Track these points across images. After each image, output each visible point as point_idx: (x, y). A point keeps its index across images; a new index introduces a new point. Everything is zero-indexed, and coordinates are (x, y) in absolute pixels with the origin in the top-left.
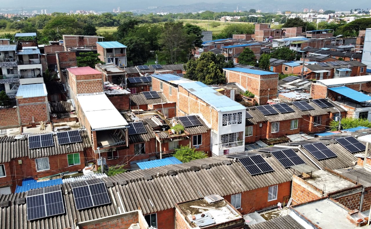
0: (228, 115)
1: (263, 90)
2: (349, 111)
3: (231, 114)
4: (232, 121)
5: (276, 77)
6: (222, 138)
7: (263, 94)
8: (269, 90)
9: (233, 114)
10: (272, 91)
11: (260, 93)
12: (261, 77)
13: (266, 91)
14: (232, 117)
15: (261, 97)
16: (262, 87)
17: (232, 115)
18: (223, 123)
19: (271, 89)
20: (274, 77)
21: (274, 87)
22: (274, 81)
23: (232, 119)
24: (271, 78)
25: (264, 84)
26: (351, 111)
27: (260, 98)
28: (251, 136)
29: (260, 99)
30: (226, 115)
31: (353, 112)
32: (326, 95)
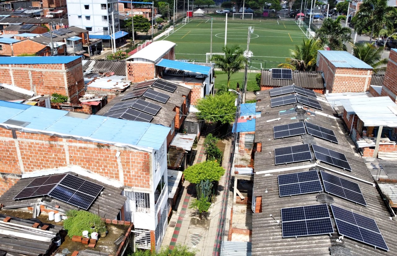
2: (194, 88)
7: (72, 92)
10: (80, 84)
11: (69, 92)
12: (65, 67)
13: (74, 86)
15: (71, 97)
19: (78, 83)
20: (78, 63)
21: (80, 79)
22: (79, 69)
24: (75, 65)
25: (71, 78)
26: (197, 88)
27: (71, 99)
29: (70, 102)
31: (200, 88)
32: (155, 75)
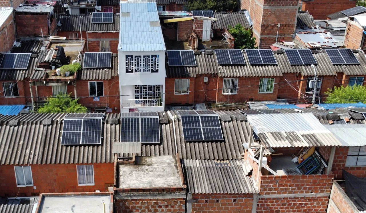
0: (136, 57)
1: (268, 26)
3: (140, 57)
4: (142, 67)
5: (293, 5)
6: (136, 91)
7: (267, 31)
8: (279, 25)
9: (144, 57)
10: (285, 28)
11: (261, 30)
12: (264, 3)
13: (273, 27)
14: (142, 61)
15: (264, 36)
16: (265, 21)
17: (142, 59)
18: (127, 68)
19: (282, 25)
20: (290, 5)
21: (289, 22)
22: (288, 12)
23: (142, 64)
24: (283, 5)
25: (269, 16)
27: (261, 38)
28: (186, 94)
29: (260, 40)
30: (132, 56)
32: (360, 44)
